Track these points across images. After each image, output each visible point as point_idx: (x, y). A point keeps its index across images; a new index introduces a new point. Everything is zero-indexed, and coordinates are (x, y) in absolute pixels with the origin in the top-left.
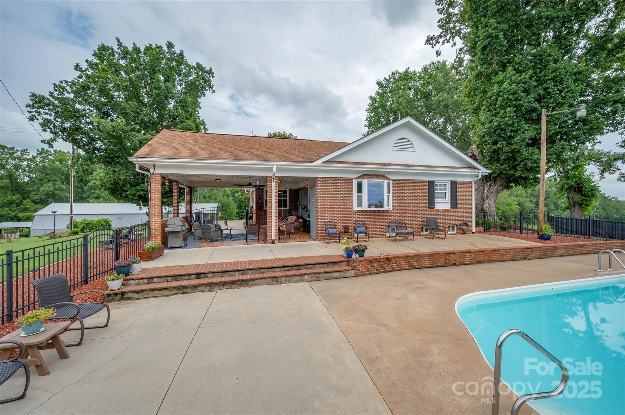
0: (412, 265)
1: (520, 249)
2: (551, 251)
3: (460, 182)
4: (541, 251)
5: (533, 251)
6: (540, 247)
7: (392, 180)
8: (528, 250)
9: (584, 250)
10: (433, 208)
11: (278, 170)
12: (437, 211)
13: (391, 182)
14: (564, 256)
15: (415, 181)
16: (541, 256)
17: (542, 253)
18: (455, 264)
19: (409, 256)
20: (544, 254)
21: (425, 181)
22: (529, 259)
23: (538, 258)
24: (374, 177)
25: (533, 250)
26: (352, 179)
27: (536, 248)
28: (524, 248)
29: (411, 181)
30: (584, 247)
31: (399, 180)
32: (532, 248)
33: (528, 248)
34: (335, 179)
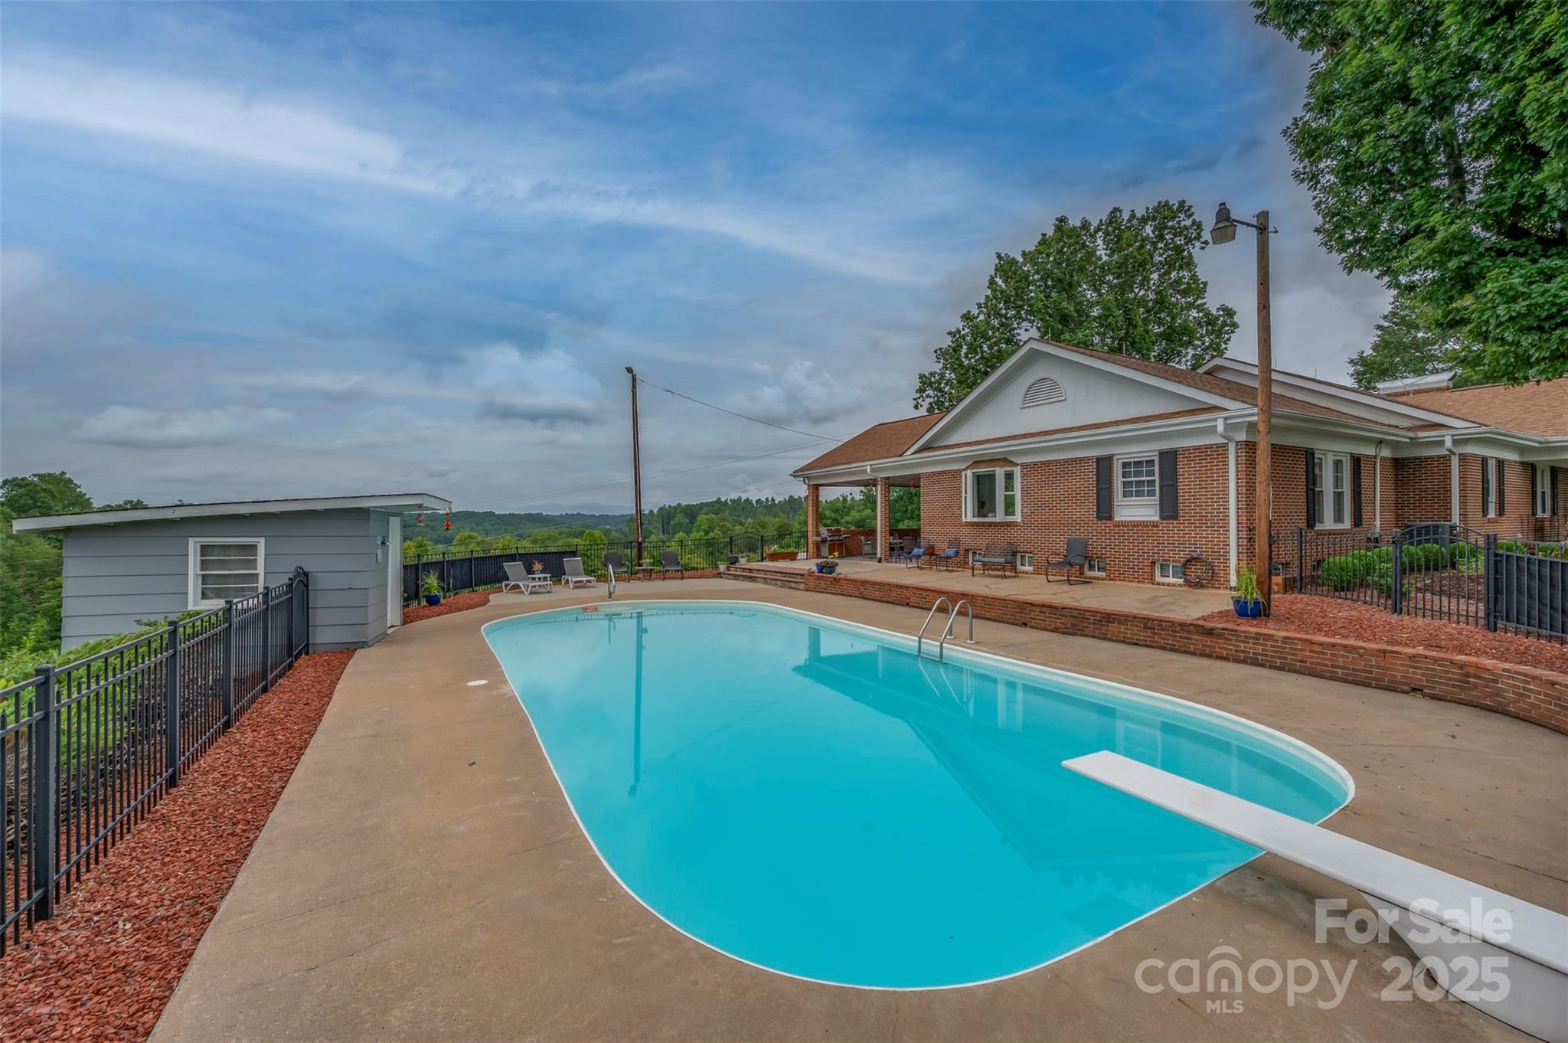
0: (861, 593)
1: (1014, 601)
2: (1093, 623)
3: (1184, 449)
4: (1066, 616)
5: (1044, 613)
6: (1063, 608)
7: (1022, 465)
8: (1034, 608)
9: (1219, 646)
10: (1110, 518)
11: (873, 470)
12: (1118, 525)
13: (1017, 471)
14: (1137, 644)
15: (1066, 461)
16: (1066, 628)
17: (1069, 622)
18: (908, 604)
19: (857, 581)
20: (1073, 625)
21: (1089, 458)
22: (1031, 627)
23: (1056, 630)
24: (994, 464)
25: (1043, 609)
26: (960, 471)
27: (1051, 607)
28: (1023, 603)
29: (1058, 462)
30: (1220, 636)
31: (1035, 464)
32: (1043, 606)
33: (1032, 604)
34: (940, 473)
